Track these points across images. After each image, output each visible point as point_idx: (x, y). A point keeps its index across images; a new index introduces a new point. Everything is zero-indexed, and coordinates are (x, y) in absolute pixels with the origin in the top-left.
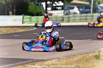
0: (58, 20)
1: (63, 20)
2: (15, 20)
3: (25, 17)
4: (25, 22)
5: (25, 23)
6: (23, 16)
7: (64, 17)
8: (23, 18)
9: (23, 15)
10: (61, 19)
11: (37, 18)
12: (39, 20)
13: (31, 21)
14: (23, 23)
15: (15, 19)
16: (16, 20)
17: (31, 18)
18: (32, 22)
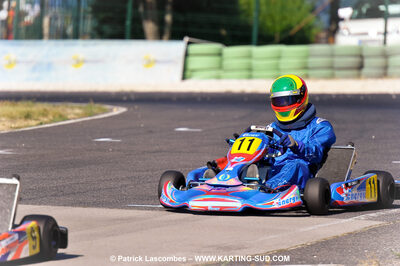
0: (336, 65)
1: (360, 67)
2: (150, 63)
3: (194, 48)
4: (193, 71)
5: (194, 74)
6: (189, 43)
7: (365, 54)
8: (187, 55)
9: (187, 39)
10: (353, 61)
11: (250, 56)
12: (255, 63)
13: (220, 67)
14: (184, 78)
15: (153, 57)
16: (156, 61)
17: (220, 54)
18: (227, 71)
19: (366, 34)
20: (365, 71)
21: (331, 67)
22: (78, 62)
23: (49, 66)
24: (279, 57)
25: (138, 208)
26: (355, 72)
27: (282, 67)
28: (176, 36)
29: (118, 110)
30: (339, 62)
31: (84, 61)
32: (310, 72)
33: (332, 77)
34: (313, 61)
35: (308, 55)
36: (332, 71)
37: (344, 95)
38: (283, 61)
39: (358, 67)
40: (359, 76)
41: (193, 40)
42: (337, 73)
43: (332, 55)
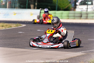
0: (75, 16)
2: (32, 14)
6: (41, 10)
7: (82, 13)
8: (40, 13)
9: (40, 9)
10: (79, 15)
11: (55, 13)
16: (33, 14)
19: (83, 9)
20: (82, 17)
21: (74, 16)
22: (15, 14)
23: (8, 14)
24: (62, 14)
25: (28, 49)
26: (80, 18)
27: (63, 16)
28: (38, 8)
29: (24, 25)
30: (76, 15)
31: (16, 13)
32: (69, 17)
33: (74, 19)
34: (70, 15)
35: (69, 13)
36: (75, 17)
37: (77, 23)
38: (63, 15)
39: (81, 17)
40: (81, 19)
41: (42, 9)
42: (76, 18)
43: (75, 14)
